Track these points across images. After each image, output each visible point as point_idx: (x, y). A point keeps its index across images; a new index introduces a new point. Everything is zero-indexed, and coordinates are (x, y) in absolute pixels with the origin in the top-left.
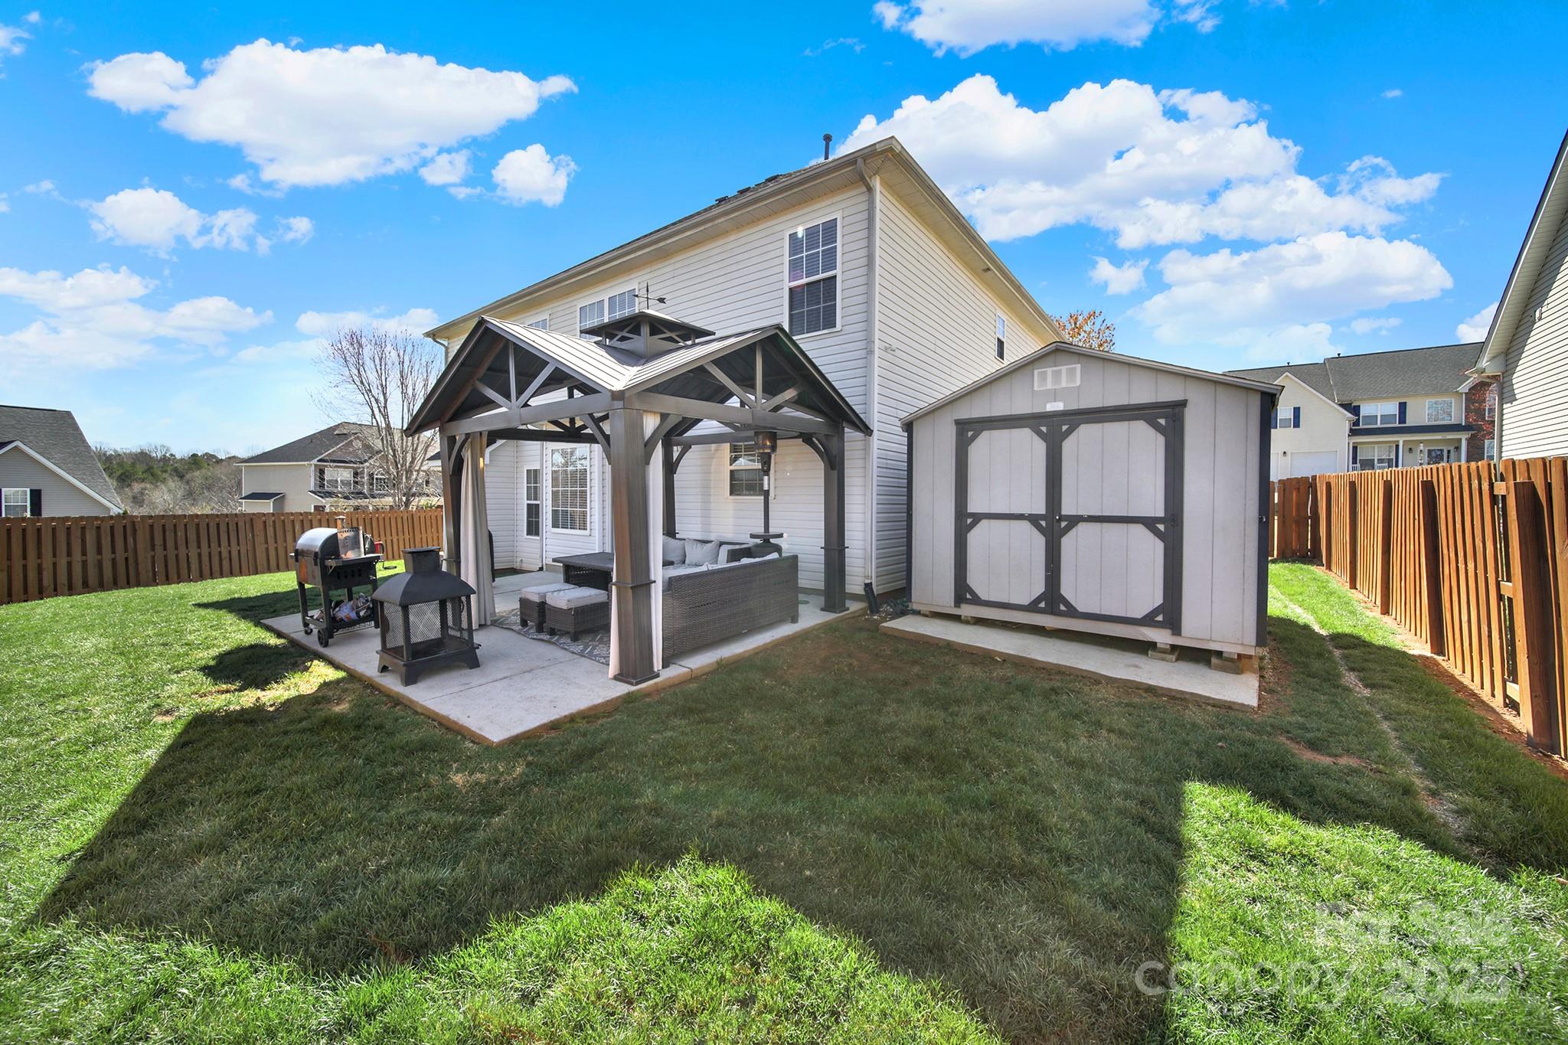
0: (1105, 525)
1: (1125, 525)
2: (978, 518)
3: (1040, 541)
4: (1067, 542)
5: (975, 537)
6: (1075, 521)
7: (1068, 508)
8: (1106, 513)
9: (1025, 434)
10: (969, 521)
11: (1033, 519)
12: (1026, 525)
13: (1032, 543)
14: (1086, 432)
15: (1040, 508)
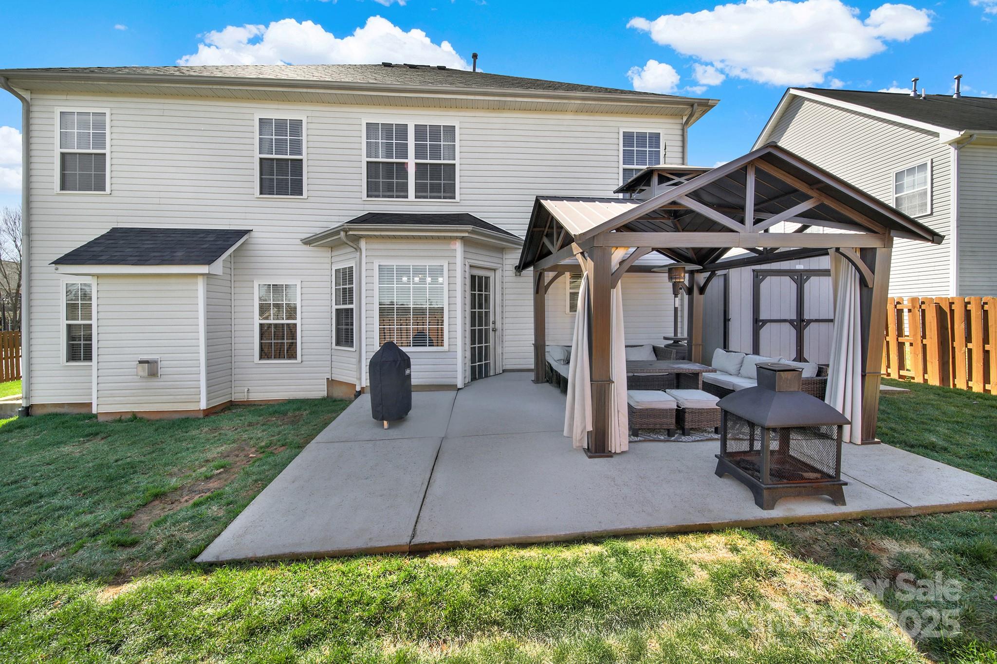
0: (820, 323)
1: (827, 323)
2: (765, 322)
3: (794, 332)
4: (806, 332)
5: (764, 332)
6: (810, 321)
7: (806, 317)
8: (821, 318)
9: (787, 279)
10: (761, 324)
11: (791, 322)
12: (788, 324)
13: (790, 333)
14: (814, 280)
15: (794, 316)
